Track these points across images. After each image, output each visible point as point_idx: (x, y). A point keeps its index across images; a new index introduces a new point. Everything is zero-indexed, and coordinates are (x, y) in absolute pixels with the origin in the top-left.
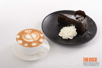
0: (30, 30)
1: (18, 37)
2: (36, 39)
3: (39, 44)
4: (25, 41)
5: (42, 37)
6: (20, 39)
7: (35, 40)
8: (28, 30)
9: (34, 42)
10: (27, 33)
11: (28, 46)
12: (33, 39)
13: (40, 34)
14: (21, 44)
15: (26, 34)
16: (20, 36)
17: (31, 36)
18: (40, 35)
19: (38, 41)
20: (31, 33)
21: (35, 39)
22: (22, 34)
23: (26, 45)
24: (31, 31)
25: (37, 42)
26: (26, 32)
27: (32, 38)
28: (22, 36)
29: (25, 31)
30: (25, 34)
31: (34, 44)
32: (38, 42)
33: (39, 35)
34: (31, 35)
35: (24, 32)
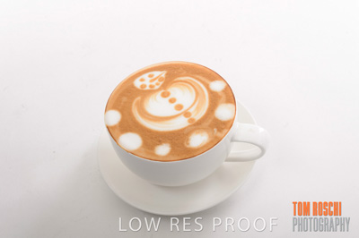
0: (156, 74)
1: (115, 117)
2: (198, 109)
3: (219, 135)
4: (149, 131)
5: (220, 97)
6: (128, 125)
7: (197, 116)
8: (145, 76)
9: (197, 126)
10: (148, 88)
11: (171, 153)
12: (187, 114)
13: (207, 81)
14: (138, 150)
15: (145, 93)
16: (121, 111)
17: (172, 101)
18: (207, 87)
19: (210, 121)
20: (165, 86)
21: (191, 110)
22: (125, 99)
23: (163, 150)
24: (163, 74)
25: (206, 124)
26: (143, 86)
27: (179, 107)
28: (130, 109)
29: (137, 83)
30: (139, 98)
31: (197, 140)
32: (211, 127)
33: (202, 86)
34: (168, 94)
35: (133, 86)
